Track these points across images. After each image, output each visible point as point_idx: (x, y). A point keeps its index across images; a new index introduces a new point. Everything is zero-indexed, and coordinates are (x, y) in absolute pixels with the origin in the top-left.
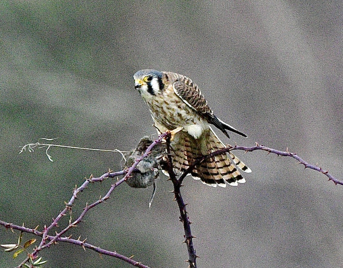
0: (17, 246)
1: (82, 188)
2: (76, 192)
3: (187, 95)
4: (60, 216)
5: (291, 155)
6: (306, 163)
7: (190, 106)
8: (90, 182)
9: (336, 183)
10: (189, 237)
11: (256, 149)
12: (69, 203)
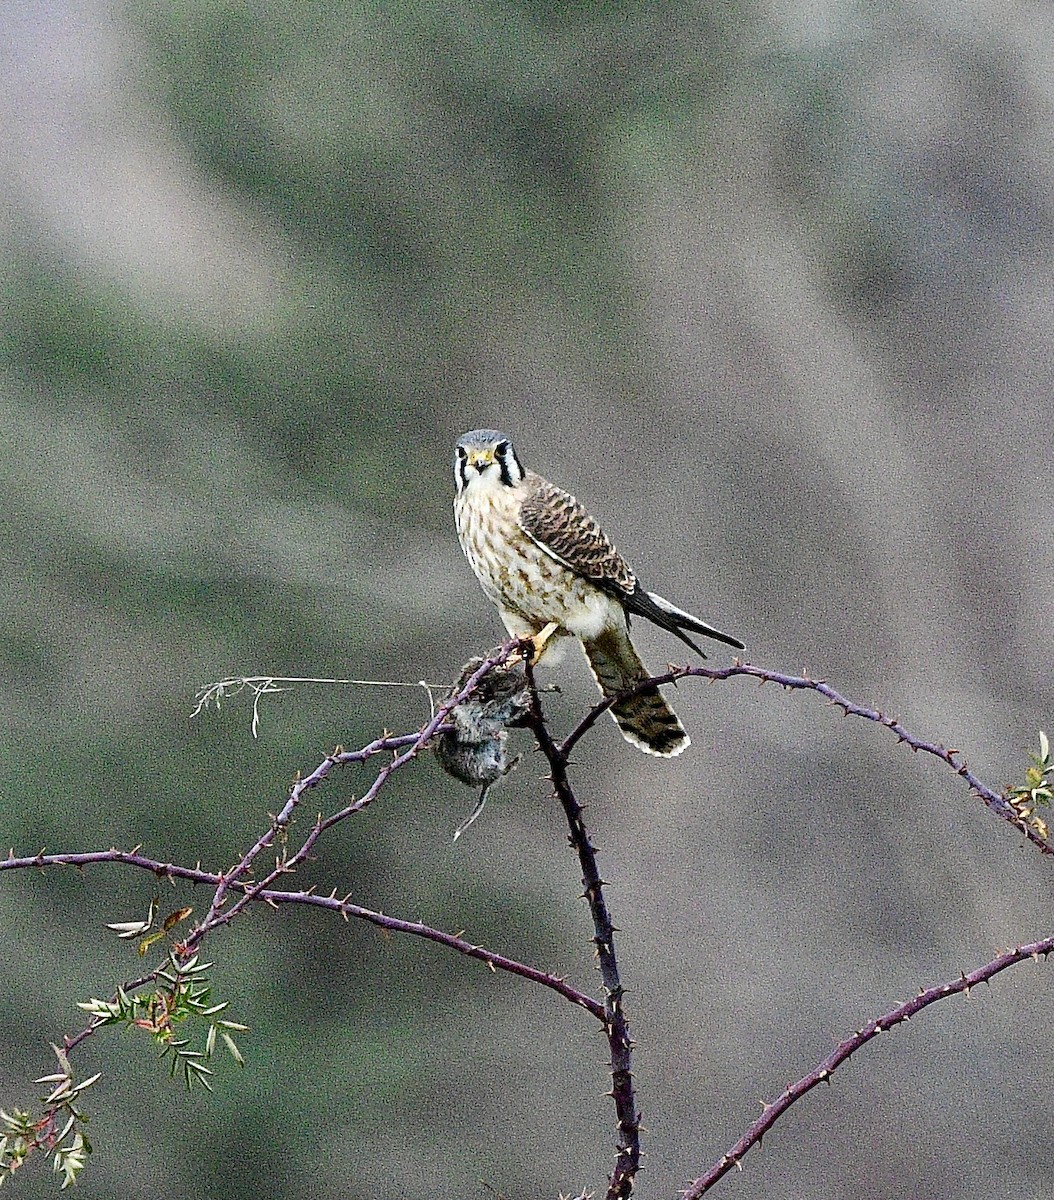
0: (146, 925)
1: (313, 779)
2: (297, 788)
3: (546, 529)
4: (257, 847)
5: (814, 686)
6: (848, 703)
7: (555, 556)
8: (334, 763)
9: (916, 747)
10: (593, 883)
11: (733, 672)
12: (279, 818)
